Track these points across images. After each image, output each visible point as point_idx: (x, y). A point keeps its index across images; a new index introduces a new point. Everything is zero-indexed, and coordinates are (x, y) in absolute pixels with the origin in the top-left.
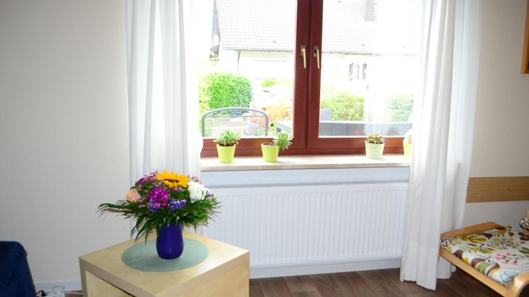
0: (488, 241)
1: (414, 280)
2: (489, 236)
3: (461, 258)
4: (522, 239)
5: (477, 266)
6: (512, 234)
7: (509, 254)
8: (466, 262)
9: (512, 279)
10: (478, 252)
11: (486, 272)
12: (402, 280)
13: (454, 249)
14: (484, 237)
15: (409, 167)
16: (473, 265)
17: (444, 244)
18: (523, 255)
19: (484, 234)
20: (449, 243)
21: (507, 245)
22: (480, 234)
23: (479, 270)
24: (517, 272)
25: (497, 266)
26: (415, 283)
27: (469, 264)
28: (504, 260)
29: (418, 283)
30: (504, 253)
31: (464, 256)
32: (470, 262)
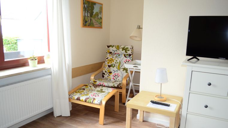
0: (85, 91)
1: (60, 115)
2: (84, 89)
3: (80, 100)
4: (95, 87)
5: (87, 101)
6: (91, 87)
7: (94, 94)
8: (82, 101)
9: (101, 102)
10: (85, 96)
11: (92, 102)
12: (56, 117)
13: (76, 97)
14: (82, 90)
15: (51, 68)
16: (86, 101)
17: (71, 96)
18: (99, 93)
19: (82, 89)
20: (73, 96)
21: (92, 91)
22: (80, 89)
23: (88, 102)
24: (101, 98)
25: (94, 99)
26: (61, 116)
27: (84, 101)
28: (95, 96)
29: (62, 116)
30: (92, 94)
31: (81, 99)
32: (84, 100)
